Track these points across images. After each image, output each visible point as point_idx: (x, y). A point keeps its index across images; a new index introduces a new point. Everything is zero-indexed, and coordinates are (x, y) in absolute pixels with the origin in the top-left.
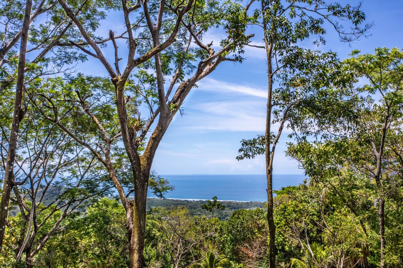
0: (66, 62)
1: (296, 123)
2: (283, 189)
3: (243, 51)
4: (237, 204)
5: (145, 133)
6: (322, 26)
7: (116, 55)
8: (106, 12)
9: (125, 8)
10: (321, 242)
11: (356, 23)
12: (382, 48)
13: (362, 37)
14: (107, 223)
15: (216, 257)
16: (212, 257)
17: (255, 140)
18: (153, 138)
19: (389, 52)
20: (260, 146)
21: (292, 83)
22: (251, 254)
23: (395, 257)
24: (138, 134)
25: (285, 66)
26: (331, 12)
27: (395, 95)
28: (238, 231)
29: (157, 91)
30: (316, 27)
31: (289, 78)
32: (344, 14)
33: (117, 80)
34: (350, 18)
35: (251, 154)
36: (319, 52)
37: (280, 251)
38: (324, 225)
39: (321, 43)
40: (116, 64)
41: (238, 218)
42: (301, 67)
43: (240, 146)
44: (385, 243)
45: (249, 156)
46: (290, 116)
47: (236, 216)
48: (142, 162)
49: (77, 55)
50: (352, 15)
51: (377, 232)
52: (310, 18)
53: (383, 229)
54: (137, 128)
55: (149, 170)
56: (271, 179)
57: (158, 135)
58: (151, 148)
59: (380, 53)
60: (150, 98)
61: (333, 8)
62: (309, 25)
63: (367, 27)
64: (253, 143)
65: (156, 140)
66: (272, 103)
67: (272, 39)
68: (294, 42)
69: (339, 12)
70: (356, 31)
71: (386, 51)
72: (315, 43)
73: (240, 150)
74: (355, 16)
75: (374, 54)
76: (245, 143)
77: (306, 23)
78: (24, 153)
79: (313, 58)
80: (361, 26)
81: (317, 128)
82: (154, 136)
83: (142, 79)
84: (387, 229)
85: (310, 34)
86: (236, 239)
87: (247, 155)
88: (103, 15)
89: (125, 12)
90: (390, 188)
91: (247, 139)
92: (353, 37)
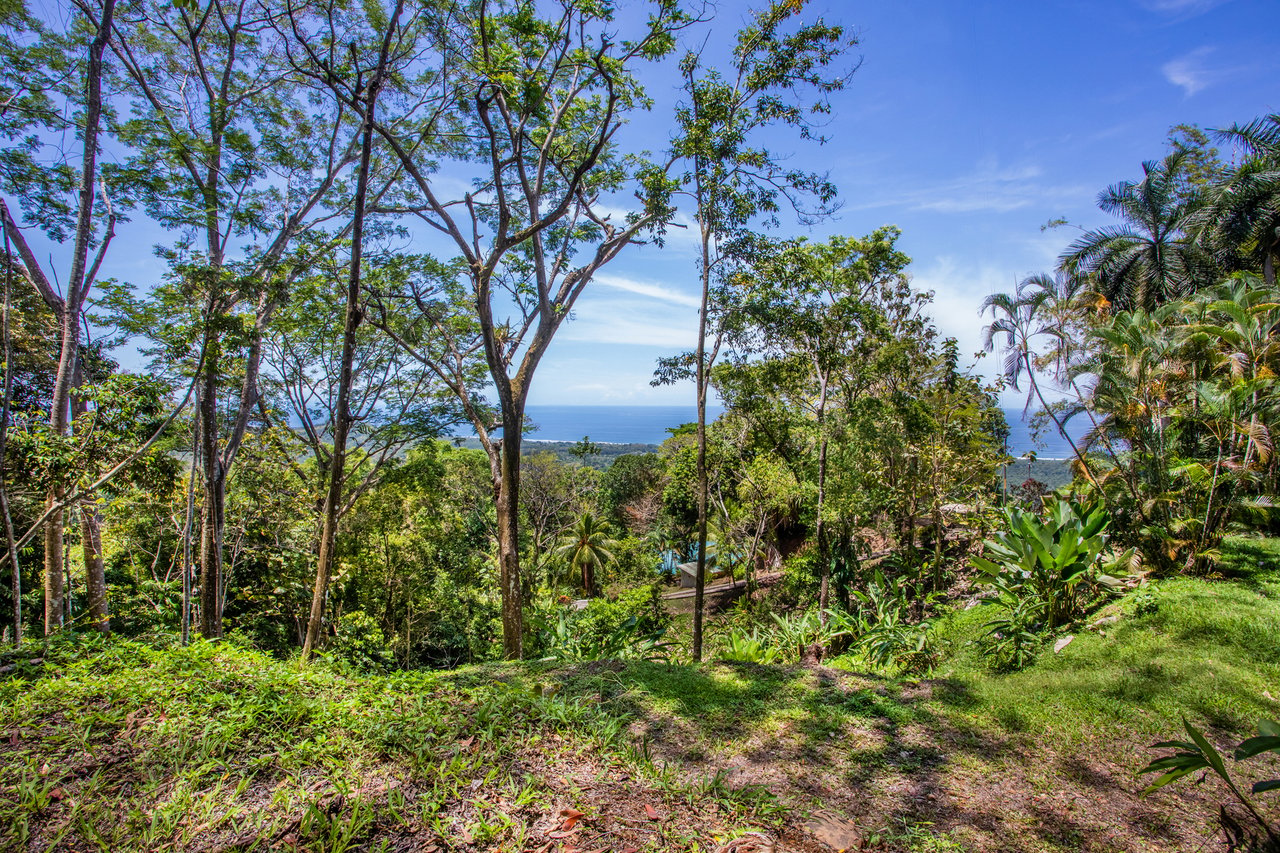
0: (376, 236)
1: (736, 336)
2: (682, 426)
3: (664, 232)
4: (611, 447)
5: (515, 346)
6: (775, 201)
7: (475, 230)
8: (438, 160)
9: (495, 161)
10: (735, 498)
11: (825, 199)
12: (838, 235)
13: (828, 219)
14: (441, 474)
15: (594, 520)
16: (588, 520)
17: (676, 359)
18: (530, 354)
19: (846, 242)
20: (683, 367)
21: (729, 280)
22: (638, 514)
23: (834, 513)
24: (507, 348)
25: (726, 256)
26: (790, 183)
27: (850, 301)
28: (622, 484)
29: (535, 285)
30: (767, 203)
31: (726, 272)
32: (808, 186)
33: (478, 268)
34: (816, 192)
35: (670, 378)
36: (778, 239)
37: (680, 509)
38: (743, 474)
39: (772, 225)
40: (475, 244)
41: (622, 466)
42: (749, 257)
43: (656, 367)
44: (824, 497)
45: (667, 381)
46: (728, 327)
47: (619, 464)
48: (513, 389)
49: (394, 227)
50: (819, 188)
51: (815, 483)
52: (760, 188)
53: (824, 479)
54: (505, 339)
55: (524, 399)
56: (704, 414)
57: (538, 350)
58: (527, 369)
59: (835, 243)
60: (522, 296)
61: (794, 177)
62: (757, 199)
63: (836, 207)
64: (673, 363)
65: (534, 357)
66: (708, 308)
67: (710, 218)
68: (742, 223)
69: (802, 183)
70: (821, 211)
71: (842, 240)
72: (765, 223)
73: (656, 373)
74: (823, 190)
75: (827, 244)
76: (664, 363)
77: (753, 195)
78: (315, 372)
79: (767, 247)
80: (829, 205)
81: (763, 344)
82: (531, 351)
83: (510, 267)
84: (827, 479)
85: (758, 211)
86: (618, 494)
87: (664, 380)
88: (434, 167)
89: (495, 166)
90: (835, 425)
91: (666, 357)
92: (816, 219)
